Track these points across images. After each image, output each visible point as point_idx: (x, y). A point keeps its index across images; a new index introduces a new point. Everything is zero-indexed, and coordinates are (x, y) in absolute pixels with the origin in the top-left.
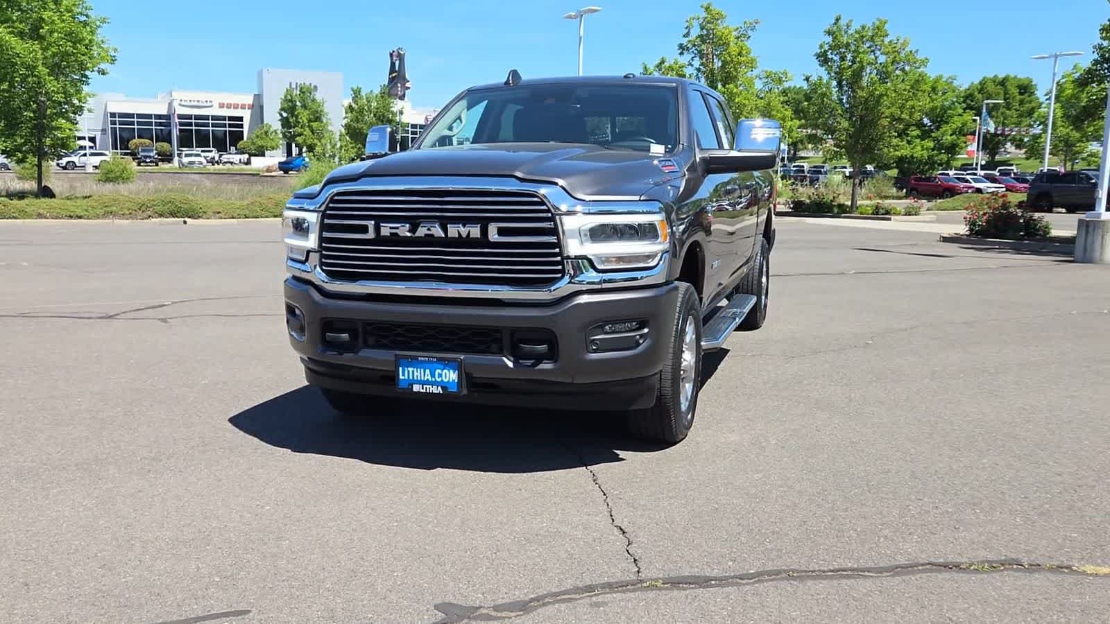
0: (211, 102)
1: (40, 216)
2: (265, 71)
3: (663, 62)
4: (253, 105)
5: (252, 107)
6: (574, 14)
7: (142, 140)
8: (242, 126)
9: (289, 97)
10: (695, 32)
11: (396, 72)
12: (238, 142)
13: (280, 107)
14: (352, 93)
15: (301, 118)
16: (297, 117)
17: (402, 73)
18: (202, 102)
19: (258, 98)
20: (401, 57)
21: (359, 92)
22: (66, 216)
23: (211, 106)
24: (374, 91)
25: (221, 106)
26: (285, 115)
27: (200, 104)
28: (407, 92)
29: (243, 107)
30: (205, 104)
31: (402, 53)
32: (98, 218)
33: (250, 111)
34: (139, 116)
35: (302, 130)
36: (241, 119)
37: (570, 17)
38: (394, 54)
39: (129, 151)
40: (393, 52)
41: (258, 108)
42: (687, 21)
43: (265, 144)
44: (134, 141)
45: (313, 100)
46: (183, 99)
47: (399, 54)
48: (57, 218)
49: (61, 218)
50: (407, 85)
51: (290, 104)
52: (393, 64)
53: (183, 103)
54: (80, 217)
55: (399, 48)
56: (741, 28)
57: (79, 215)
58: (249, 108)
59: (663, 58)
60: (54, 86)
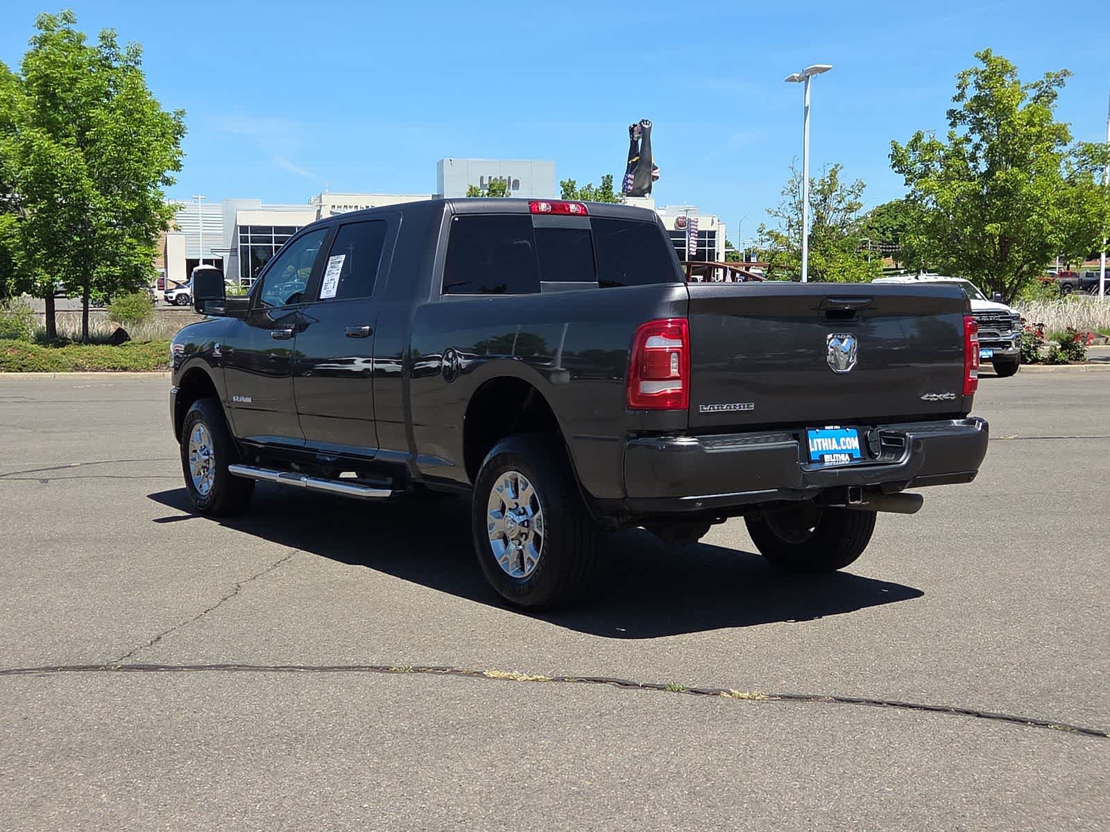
1: (77, 368)
2: (446, 162)
3: (918, 138)
6: (798, 75)
10: (971, 92)
11: (638, 155)
14: (562, 189)
17: (646, 156)
18: (361, 208)
20: (645, 133)
21: (572, 187)
22: (108, 367)
24: (592, 186)
28: (653, 183)
31: (647, 127)
32: (149, 370)
37: (792, 79)
38: (636, 128)
40: (635, 126)
42: (960, 78)
46: (336, 204)
47: (643, 128)
48: (97, 370)
49: (102, 371)
50: (655, 173)
52: (634, 144)
54: (125, 369)
55: (643, 121)
56: (1043, 83)
57: (125, 365)
59: (918, 134)
60: (101, 202)
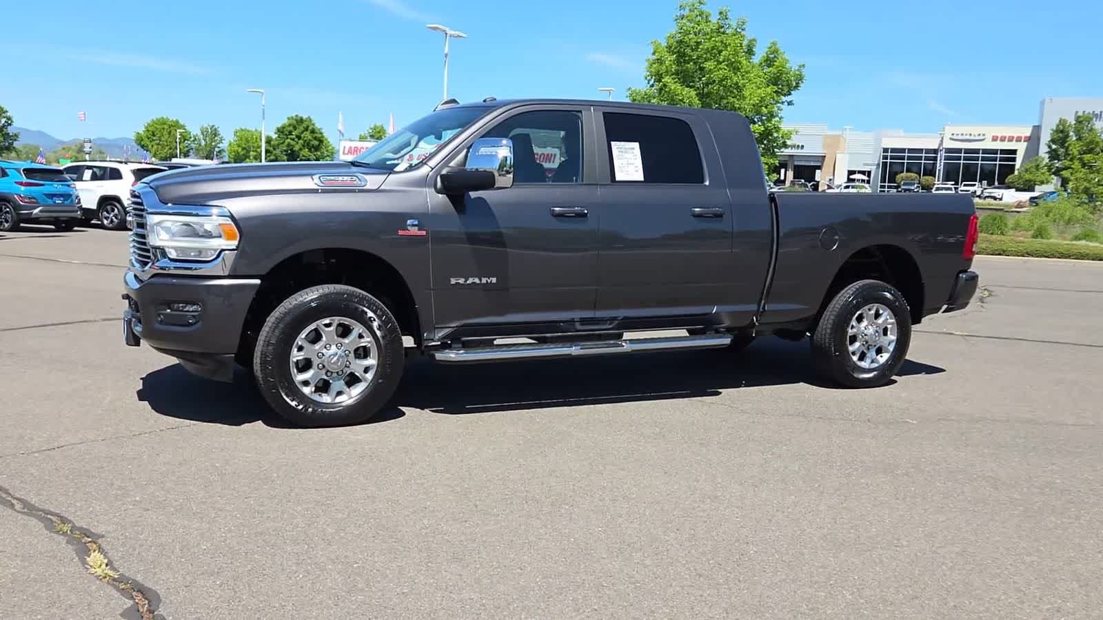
0: (984, 135)
2: (1047, 100)
4: (1030, 137)
5: (1028, 139)
7: (909, 174)
8: (1014, 160)
9: (1061, 127)
12: (1007, 177)
13: (1050, 139)
15: (1071, 150)
16: (1067, 149)
18: (975, 136)
19: (1037, 129)
23: (983, 140)
25: (995, 139)
26: (1054, 147)
27: (972, 138)
29: (1019, 140)
30: (977, 138)
33: (1026, 143)
34: (910, 150)
35: (1071, 163)
36: (1014, 152)
39: (895, 185)
41: (1033, 140)
43: (1033, 178)
44: (902, 174)
45: (1091, 130)
46: (955, 133)
51: (1061, 135)
53: (954, 137)
58: (1024, 141)
